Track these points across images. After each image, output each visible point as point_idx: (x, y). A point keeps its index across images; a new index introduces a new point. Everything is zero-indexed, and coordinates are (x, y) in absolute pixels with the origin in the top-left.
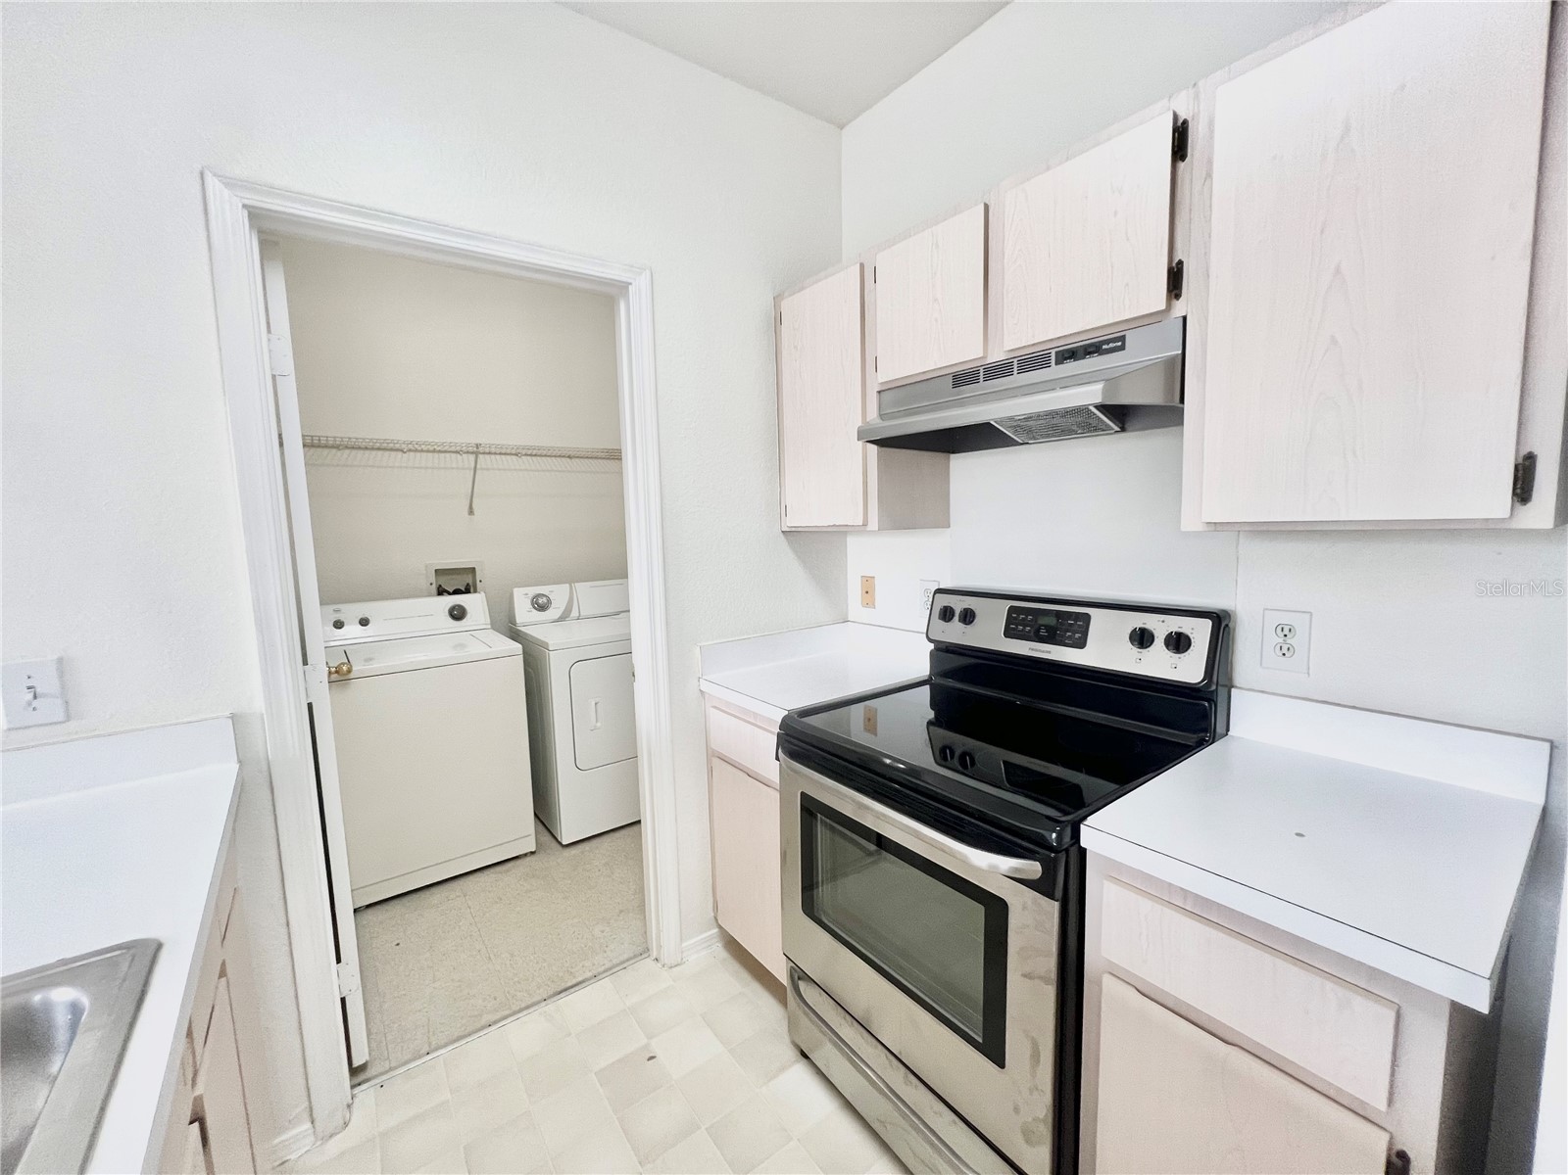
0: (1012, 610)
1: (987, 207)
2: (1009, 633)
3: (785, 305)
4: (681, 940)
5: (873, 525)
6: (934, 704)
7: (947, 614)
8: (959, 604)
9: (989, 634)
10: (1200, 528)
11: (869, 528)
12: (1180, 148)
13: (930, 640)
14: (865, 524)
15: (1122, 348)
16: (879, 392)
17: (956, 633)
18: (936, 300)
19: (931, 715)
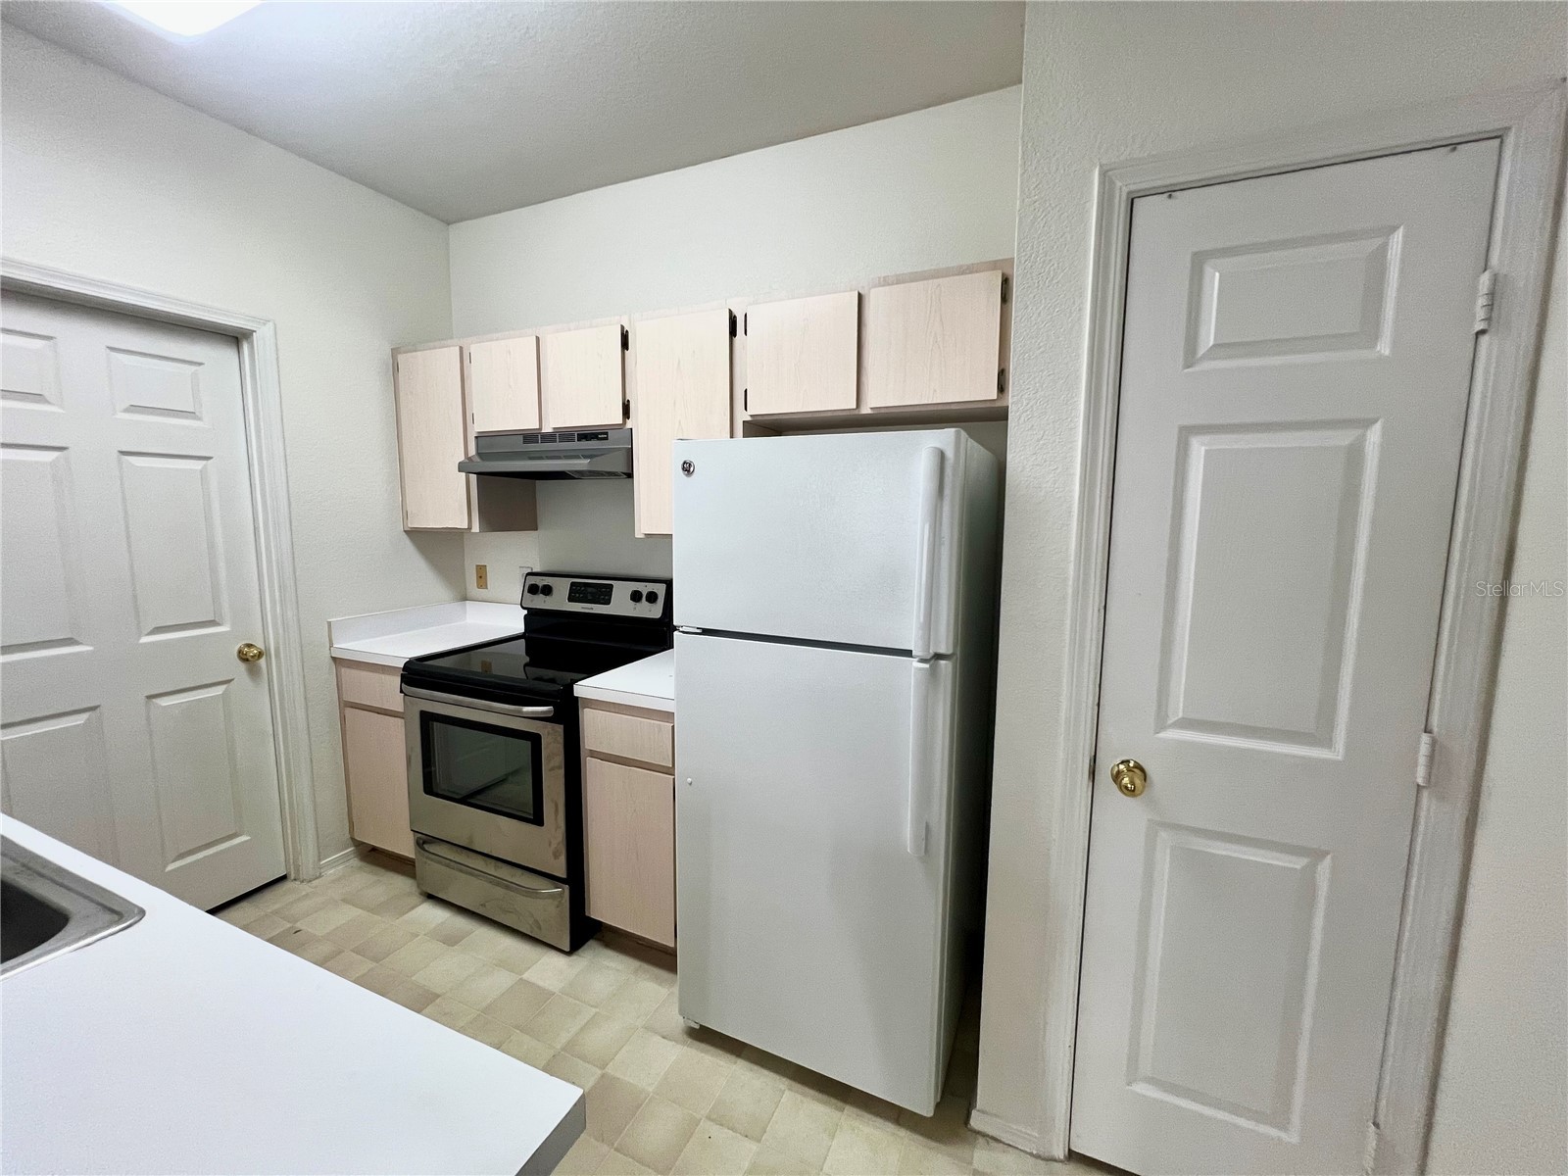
0: (573, 584)
1: (538, 339)
2: (571, 599)
3: (401, 358)
4: (320, 860)
5: (476, 528)
6: (528, 653)
7: (533, 590)
8: (541, 582)
9: (560, 601)
10: (642, 536)
11: (473, 531)
12: (625, 345)
13: (524, 608)
14: (470, 528)
15: (606, 439)
16: (476, 437)
17: (541, 602)
18: (510, 386)
19: (528, 659)
